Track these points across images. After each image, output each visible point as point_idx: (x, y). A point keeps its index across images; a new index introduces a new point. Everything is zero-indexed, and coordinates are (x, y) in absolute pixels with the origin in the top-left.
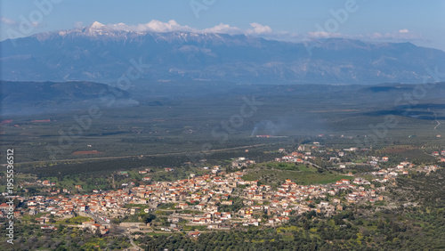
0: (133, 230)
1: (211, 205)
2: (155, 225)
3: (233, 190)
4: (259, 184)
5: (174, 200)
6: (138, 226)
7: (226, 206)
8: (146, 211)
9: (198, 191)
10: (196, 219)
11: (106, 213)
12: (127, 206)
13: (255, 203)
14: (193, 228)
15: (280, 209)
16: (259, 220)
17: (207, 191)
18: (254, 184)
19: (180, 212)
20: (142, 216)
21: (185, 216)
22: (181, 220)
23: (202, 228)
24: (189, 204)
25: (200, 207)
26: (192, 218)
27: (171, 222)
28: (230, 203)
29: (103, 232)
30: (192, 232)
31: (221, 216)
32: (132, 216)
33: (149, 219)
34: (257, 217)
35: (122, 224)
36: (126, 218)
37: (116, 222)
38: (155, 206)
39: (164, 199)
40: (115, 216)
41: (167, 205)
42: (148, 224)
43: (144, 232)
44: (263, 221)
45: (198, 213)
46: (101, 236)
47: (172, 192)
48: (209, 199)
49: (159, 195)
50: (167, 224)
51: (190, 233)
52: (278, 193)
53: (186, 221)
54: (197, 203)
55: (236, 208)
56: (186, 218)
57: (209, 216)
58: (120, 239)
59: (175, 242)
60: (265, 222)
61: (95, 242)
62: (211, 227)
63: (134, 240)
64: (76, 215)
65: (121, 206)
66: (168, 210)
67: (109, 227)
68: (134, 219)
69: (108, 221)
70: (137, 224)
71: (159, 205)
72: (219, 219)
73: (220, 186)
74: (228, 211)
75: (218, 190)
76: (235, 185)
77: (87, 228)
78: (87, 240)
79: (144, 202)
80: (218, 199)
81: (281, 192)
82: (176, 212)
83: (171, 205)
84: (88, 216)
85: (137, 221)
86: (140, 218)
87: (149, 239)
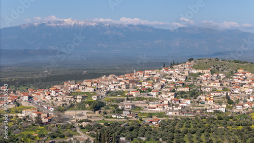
0: (80, 118)
1: (166, 92)
2: (105, 113)
3: (186, 78)
4: (212, 72)
5: (124, 88)
6: (85, 114)
7: (183, 93)
8: (94, 98)
9: (148, 79)
10: (151, 105)
11: (50, 102)
12: (73, 94)
13: (214, 90)
14: (150, 115)
15: (243, 95)
16: (224, 106)
17: (158, 79)
18: (207, 73)
19: (132, 100)
20: (90, 103)
21: (138, 104)
22: (134, 107)
23: (160, 115)
24: (141, 91)
25: (154, 94)
26: (147, 105)
27: (123, 110)
28: (186, 89)
29: (44, 121)
30: (150, 119)
31: (180, 102)
32: (78, 104)
33: (97, 107)
34: (220, 103)
35: (67, 113)
36: (72, 106)
37: (60, 110)
38: (104, 94)
39: (112, 87)
40: (59, 103)
41: (117, 92)
42: (97, 112)
43: (92, 120)
44: (228, 107)
45: (152, 100)
46: (42, 124)
47: (121, 81)
48: (162, 87)
49: (107, 83)
50: (119, 112)
51: (148, 120)
52: (236, 80)
53: (140, 108)
54: (150, 90)
55: (194, 94)
56: (139, 105)
57: (166, 102)
58: (64, 127)
59: (131, 130)
60: (231, 108)
61: (34, 130)
62: (170, 113)
63: (82, 128)
64: (18, 105)
65: (67, 94)
66: (119, 97)
67: (52, 115)
68: (81, 107)
69: (52, 109)
70: (85, 112)
71: (108, 92)
72: (177, 106)
73: (171, 74)
74: (186, 98)
75: (170, 79)
76: (187, 74)
77: (28, 117)
78: (25, 128)
79: (92, 90)
80: (172, 86)
81: (239, 79)
82: (128, 99)
83: (122, 93)
84: (31, 105)
85: (84, 109)
86: (87, 106)
87: (100, 127)
